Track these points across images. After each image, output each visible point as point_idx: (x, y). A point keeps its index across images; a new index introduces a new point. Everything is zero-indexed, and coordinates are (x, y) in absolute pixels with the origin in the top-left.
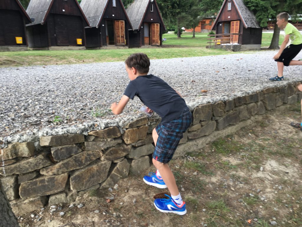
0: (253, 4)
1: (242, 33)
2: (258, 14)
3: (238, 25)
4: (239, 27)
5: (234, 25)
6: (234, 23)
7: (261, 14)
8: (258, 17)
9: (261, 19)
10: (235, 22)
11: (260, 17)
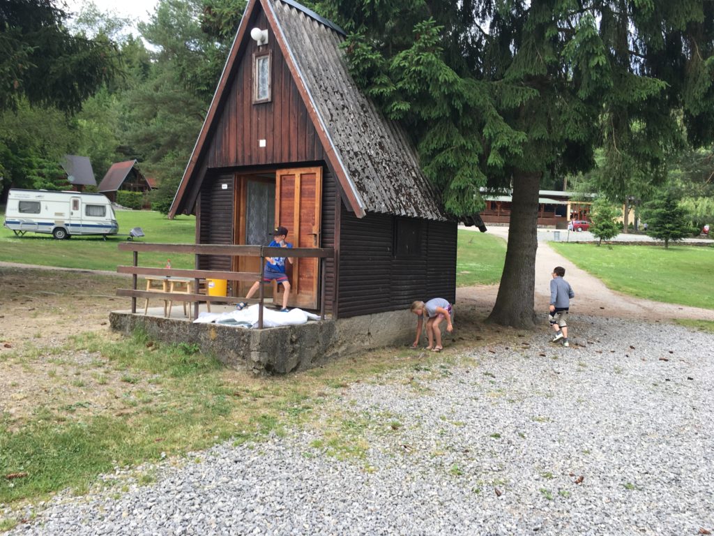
0: (400, 85)
1: (336, 246)
2: (430, 141)
3: (313, 193)
4: (317, 205)
5: (292, 194)
6: (292, 183)
7: (444, 140)
8: (432, 156)
9: (446, 172)
10: (297, 173)
11: (440, 158)
